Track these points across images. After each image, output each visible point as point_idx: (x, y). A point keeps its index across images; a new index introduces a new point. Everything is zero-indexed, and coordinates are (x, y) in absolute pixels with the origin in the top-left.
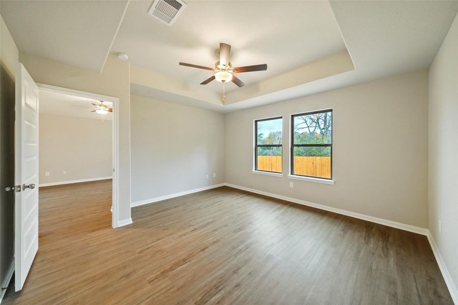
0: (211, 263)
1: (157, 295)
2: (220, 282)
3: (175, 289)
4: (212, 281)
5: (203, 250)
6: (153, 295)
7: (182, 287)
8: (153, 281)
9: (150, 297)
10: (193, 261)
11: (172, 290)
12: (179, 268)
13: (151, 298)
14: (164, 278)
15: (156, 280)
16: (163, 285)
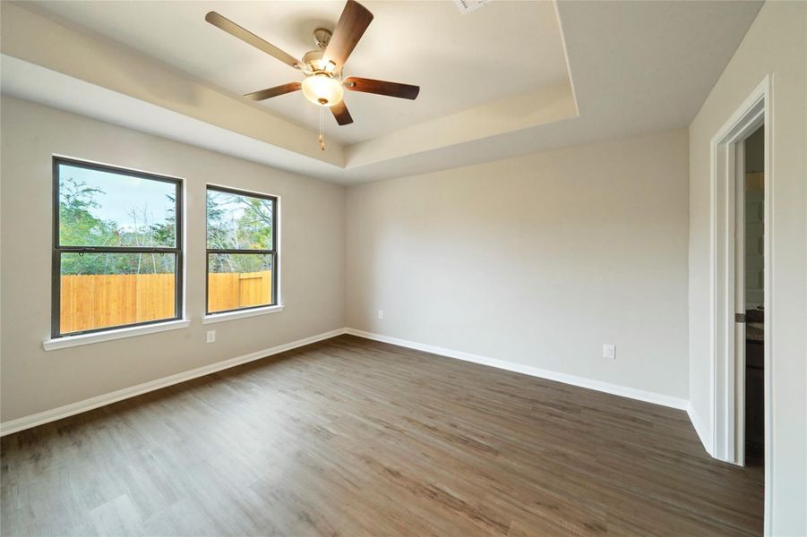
0: (425, 455)
1: (517, 502)
2: (422, 492)
3: (493, 483)
4: (459, 448)
5: (397, 474)
6: (520, 507)
7: (487, 476)
8: (500, 525)
9: (524, 510)
10: (431, 480)
11: (498, 486)
12: (456, 495)
13: (527, 507)
14: (486, 508)
15: (498, 520)
16: (499, 502)
